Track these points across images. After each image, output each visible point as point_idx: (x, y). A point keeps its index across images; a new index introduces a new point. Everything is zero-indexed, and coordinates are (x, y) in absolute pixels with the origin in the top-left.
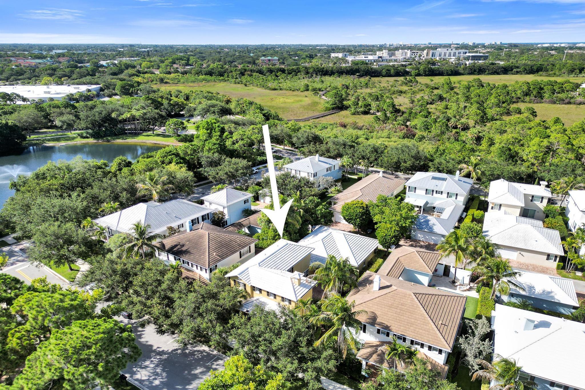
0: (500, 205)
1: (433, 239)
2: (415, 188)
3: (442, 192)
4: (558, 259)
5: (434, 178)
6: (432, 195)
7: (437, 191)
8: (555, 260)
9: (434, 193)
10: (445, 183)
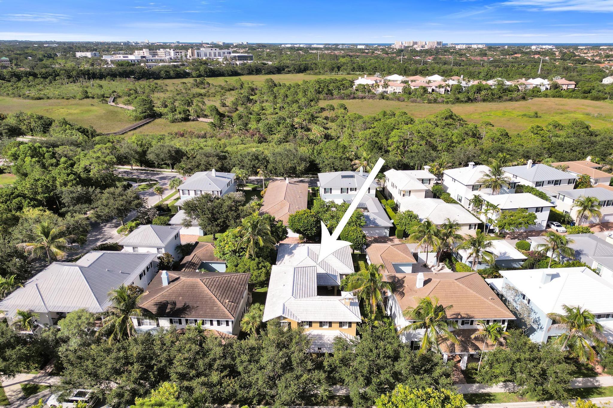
0: (410, 192)
1: (377, 233)
2: (331, 189)
3: (356, 189)
4: (477, 227)
5: (343, 177)
6: (347, 193)
7: (351, 189)
8: (475, 229)
9: (349, 191)
10: (355, 179)
